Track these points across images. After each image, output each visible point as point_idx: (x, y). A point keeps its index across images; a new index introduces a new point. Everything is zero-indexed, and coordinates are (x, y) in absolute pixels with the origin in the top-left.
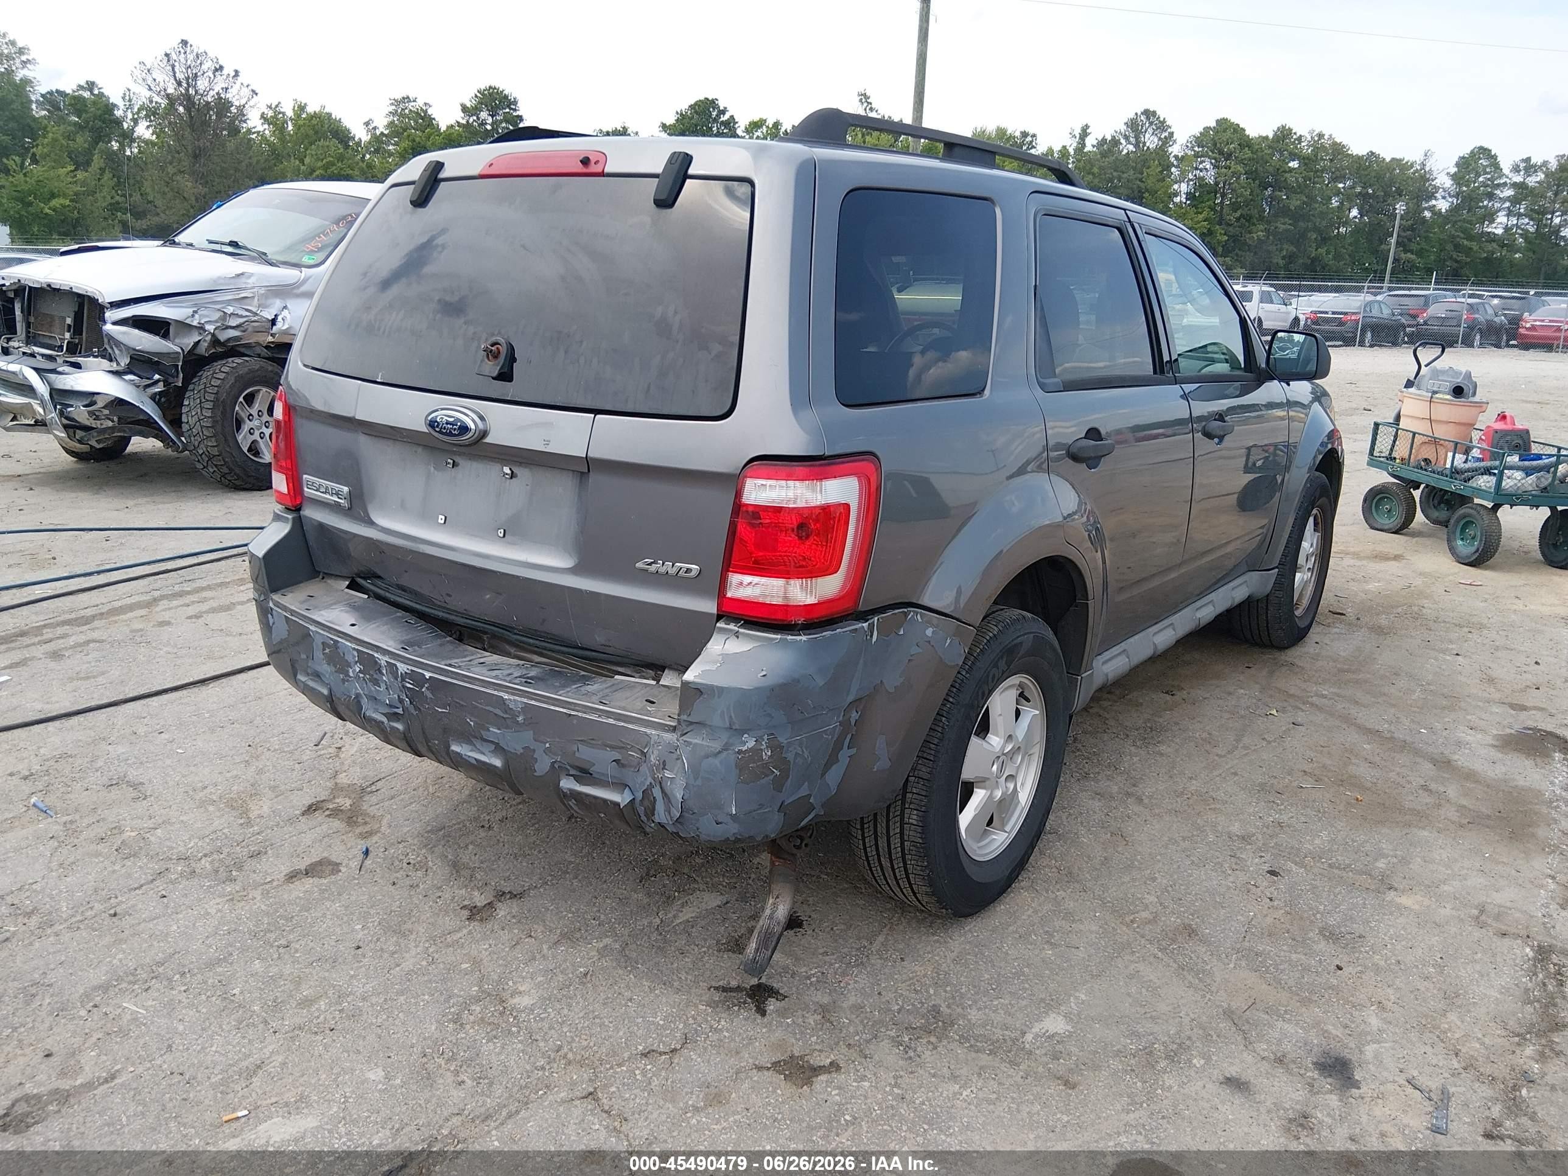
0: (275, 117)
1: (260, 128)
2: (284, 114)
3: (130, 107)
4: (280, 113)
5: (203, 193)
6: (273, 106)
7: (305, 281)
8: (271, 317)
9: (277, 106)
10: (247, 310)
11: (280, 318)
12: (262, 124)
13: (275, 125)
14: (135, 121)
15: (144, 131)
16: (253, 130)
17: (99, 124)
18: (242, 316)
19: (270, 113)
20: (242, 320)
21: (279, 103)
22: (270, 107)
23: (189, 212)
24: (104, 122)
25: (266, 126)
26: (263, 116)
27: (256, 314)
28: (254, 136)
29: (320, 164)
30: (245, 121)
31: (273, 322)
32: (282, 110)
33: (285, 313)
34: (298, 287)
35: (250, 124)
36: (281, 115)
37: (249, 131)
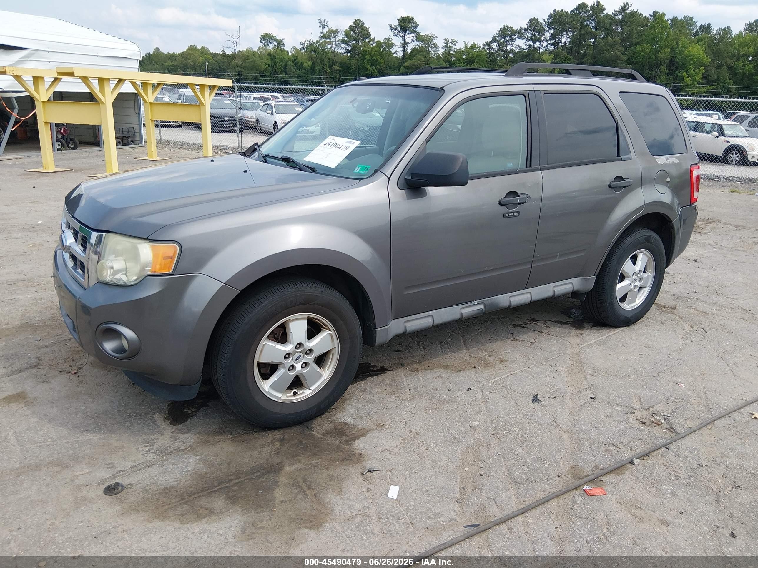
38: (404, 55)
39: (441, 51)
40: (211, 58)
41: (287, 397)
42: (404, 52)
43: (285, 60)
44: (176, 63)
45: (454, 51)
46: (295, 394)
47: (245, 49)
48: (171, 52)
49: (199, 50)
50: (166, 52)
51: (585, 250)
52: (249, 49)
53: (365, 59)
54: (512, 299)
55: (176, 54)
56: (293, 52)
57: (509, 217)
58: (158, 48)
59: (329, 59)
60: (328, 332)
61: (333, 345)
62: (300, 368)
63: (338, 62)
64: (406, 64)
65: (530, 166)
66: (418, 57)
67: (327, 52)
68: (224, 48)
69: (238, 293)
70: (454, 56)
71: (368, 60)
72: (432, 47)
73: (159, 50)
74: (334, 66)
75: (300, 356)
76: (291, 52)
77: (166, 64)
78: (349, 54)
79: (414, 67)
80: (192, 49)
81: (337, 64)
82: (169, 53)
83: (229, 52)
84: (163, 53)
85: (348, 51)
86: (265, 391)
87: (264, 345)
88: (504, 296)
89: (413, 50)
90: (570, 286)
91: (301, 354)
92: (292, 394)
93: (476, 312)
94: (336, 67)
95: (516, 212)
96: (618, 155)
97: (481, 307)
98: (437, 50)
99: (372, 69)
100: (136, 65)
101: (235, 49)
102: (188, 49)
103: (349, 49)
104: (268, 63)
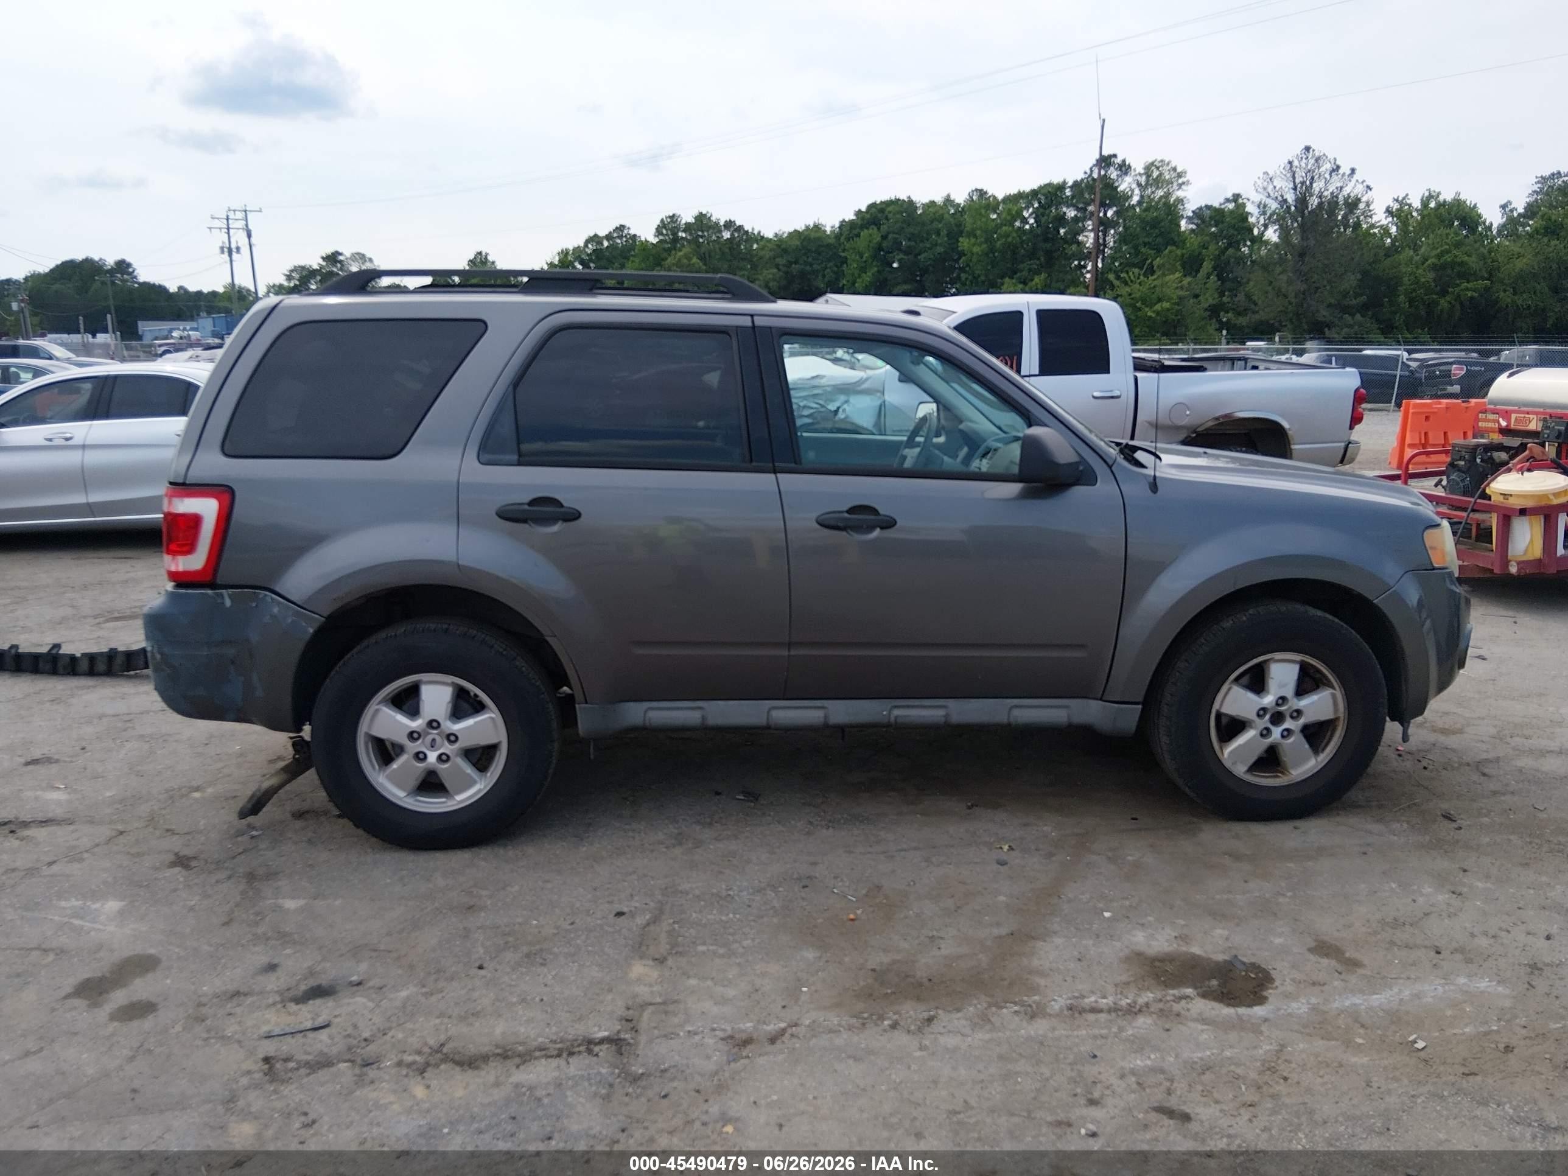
0: (1400, 210)
1: (1384, 222)
2: (1410, 205)
3: (1264, 213)
4: (1407, 204)
5: (1302, 289)
6: (1400, 199)
7: (867, 379)
8: (835, 408)
9: (1404, 198)
10: (817, 403)
11: (841, 410)
12: (1386, 218)
13: (1399, 217)
14: (1266, 226)
15: (1272, 235)
16: (1378, 224)
17: (1232, 231)
18: (812, 408)
19: (1396, 206)
20: (812, 411)
21: (1407, 195)
22: (1397, 200)
23: (1287, 308)
24: (1236, 230)
25: (1390, 219)
26: (1389, 211)
27: (823, 406)
28: (1376, 231)
29: (1435, 252)
30: (1371, 217)
31: (836, 412)
32: (1408, 202)
33: (845, 406)
34: (859, 386)
35: (1375, 219)
36: (1407, 207)
37: (1373, 226)
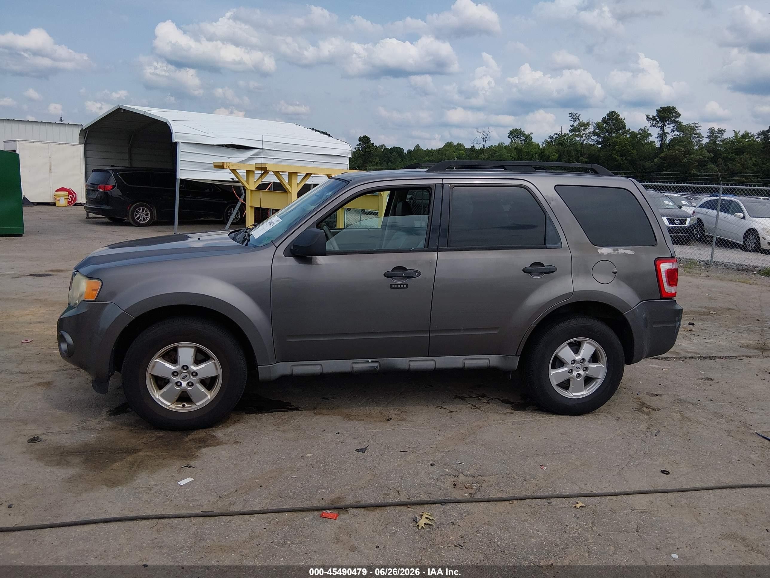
38: (661, 145)
39: (705, 141)
40: (465, 153)
41: (176, 407)
42: (662, 142)
43: (531, 153)
44: (433, 158)
45: (721, 141)
46: (184, 406)
47: (497, 144)
48: (430, 149)
49: (455, 146)
50: (425, 149)
51: (497, 328)
52: (500, 144)
53: (615, 150)
54: (412, 364)
55: (434, 150)
56: (544, 145)
57: (395, 288)
58: (418, 145)
59: (577, 151)
60: (213, 361)
61: (217, 372)
62: (185, 386)
63: (585, 154)
64: (663, 155)
65: (428, 247)
66: (677, 147)
67: (575, 144)
68: (474, 144)
69: (132, 320)
70: (720, 146)
71: (618, 151)
72: (694, 137)
73: (419, 147)
74: (581, 158)
75: (186, 376)
76: (542, 146)
77: (424, 159)
78: (600, 146)
79: (671, 157)
80: (449, 145)
81: (585, 156)
82: (428, 149)
83: (477, 147)
84: (423, 150)
85: (599, 143)
86: (156, 398)
87: (156, 362)
88: (402, 359)
89: (672, 141)
90: (487, 361)
91: (187, 374)
92: (181, 406)
93: (369, 368)
94: (583, 159)
95: (404, 285)
96: (545, 244)
97: (376, 365)
98: (701, 139)
99: (622, 159)
100: (347, 161)
101: (484, 145)
102: (445, 146)
103: (600, 140)
104: (514, 157)
